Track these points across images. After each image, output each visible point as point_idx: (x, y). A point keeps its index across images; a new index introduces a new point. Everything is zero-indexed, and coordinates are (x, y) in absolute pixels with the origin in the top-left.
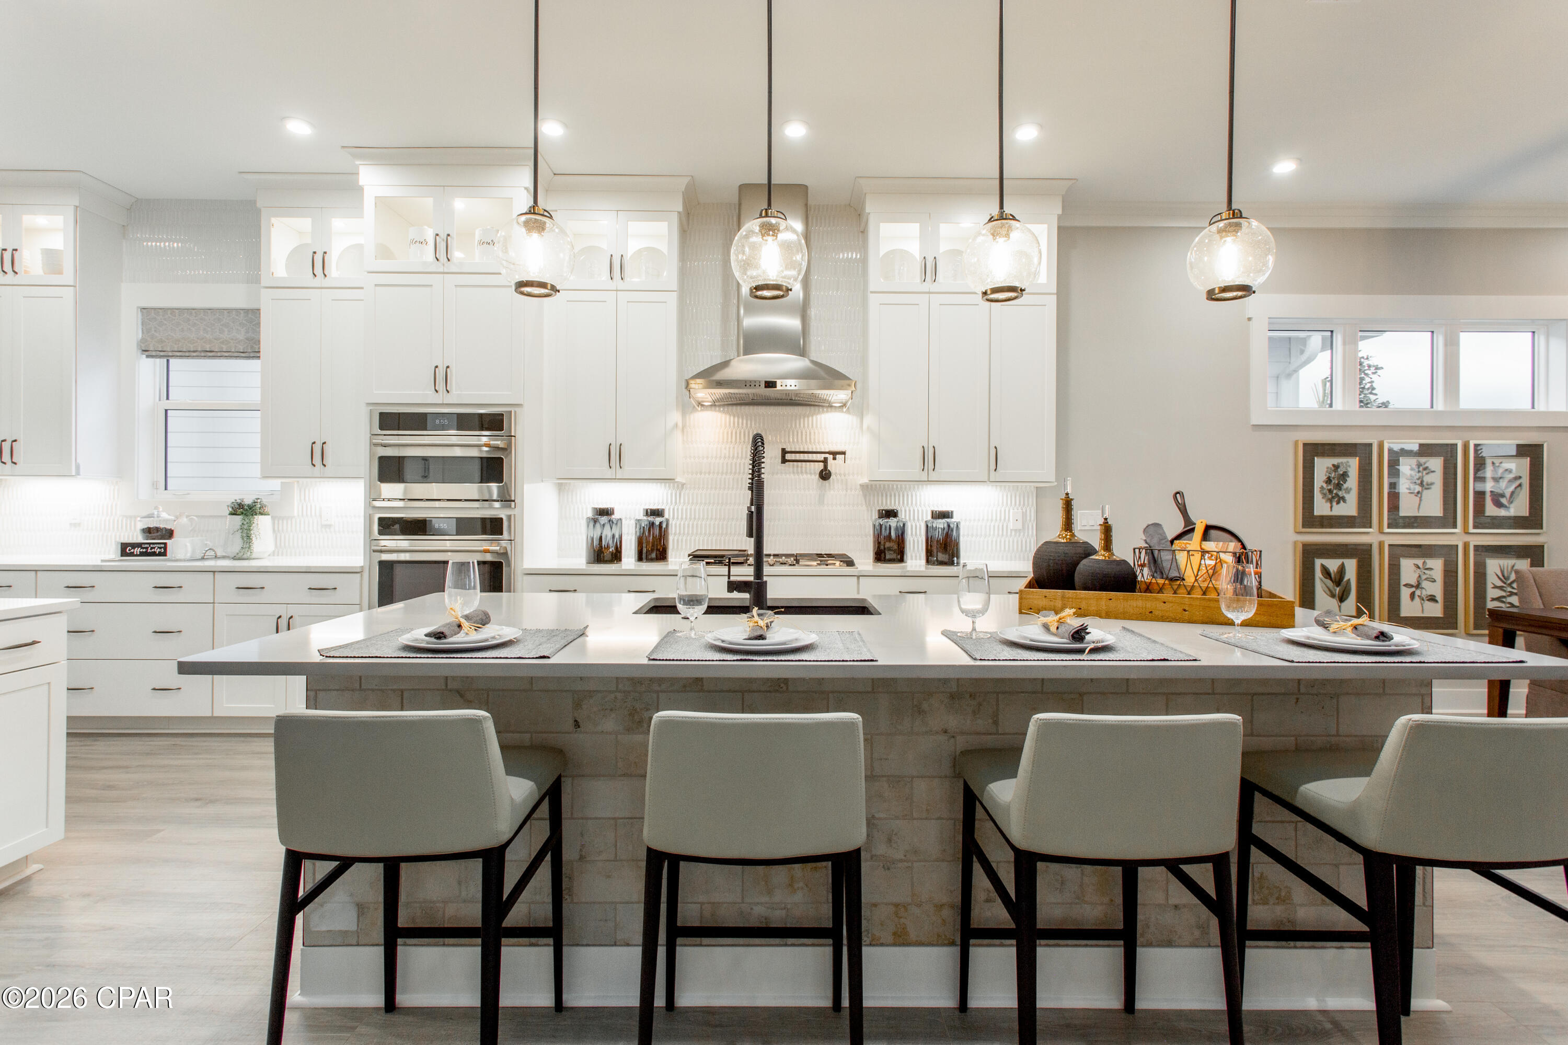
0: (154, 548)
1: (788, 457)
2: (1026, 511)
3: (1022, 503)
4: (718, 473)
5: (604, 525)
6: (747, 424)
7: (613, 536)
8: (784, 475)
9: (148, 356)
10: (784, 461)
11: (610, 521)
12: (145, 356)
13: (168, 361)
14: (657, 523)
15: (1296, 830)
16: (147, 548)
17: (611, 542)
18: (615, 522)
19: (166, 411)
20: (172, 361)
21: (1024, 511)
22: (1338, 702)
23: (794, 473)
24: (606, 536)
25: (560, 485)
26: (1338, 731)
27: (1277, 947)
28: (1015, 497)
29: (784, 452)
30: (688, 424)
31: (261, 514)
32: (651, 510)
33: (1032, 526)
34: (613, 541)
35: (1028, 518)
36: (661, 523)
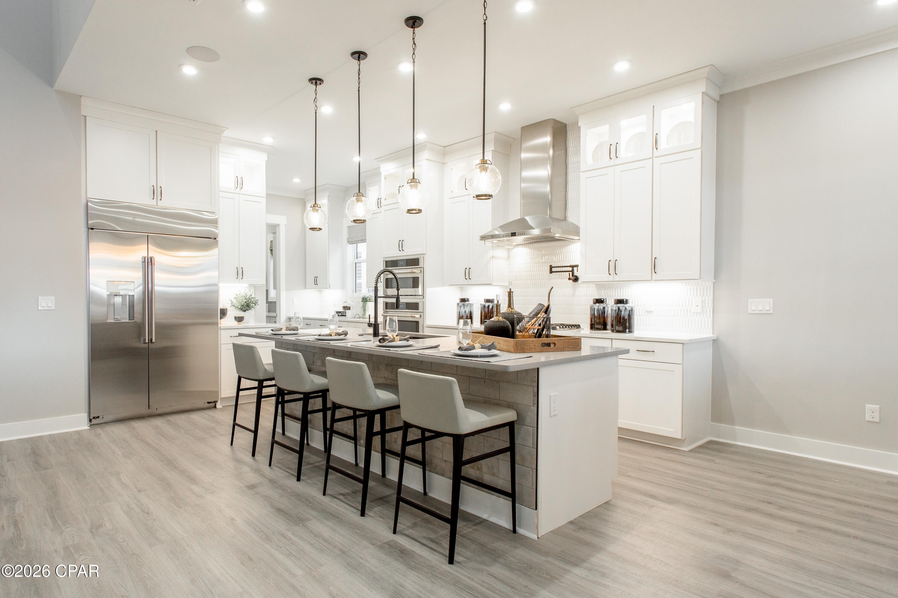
0: (343, 313)
1: (553, 270)
2: (705, 300)
3: (702, 294)
4: (520, 280)
5: (461, 306)
6: (535, 252)
7: (465, 312)
8: (555, 280)
9: (350, 244)
10: (551, 272)
11: (463, 304)
12: (349, 244)
13: (357, 244)
14: (487, 306)
15: (484, 440)
16: (342, 313)
17: (464, 314)
18: (466, 305)
19: (356, 263)
20: (358, 244)
21: (703, 299)
22: (499, 384)
23: (560, 278)
24: (462, 311)
25: (461, 287)
26: (499, 399)
27: (477, 489)
28: (697, 289)
29: (551, 267)
30: (511, 255)
31: (370, 301)
32: (487, 299)
33: (710, 310)
34: (465, 314)
35: (707, 305)
36: (489, 306)
